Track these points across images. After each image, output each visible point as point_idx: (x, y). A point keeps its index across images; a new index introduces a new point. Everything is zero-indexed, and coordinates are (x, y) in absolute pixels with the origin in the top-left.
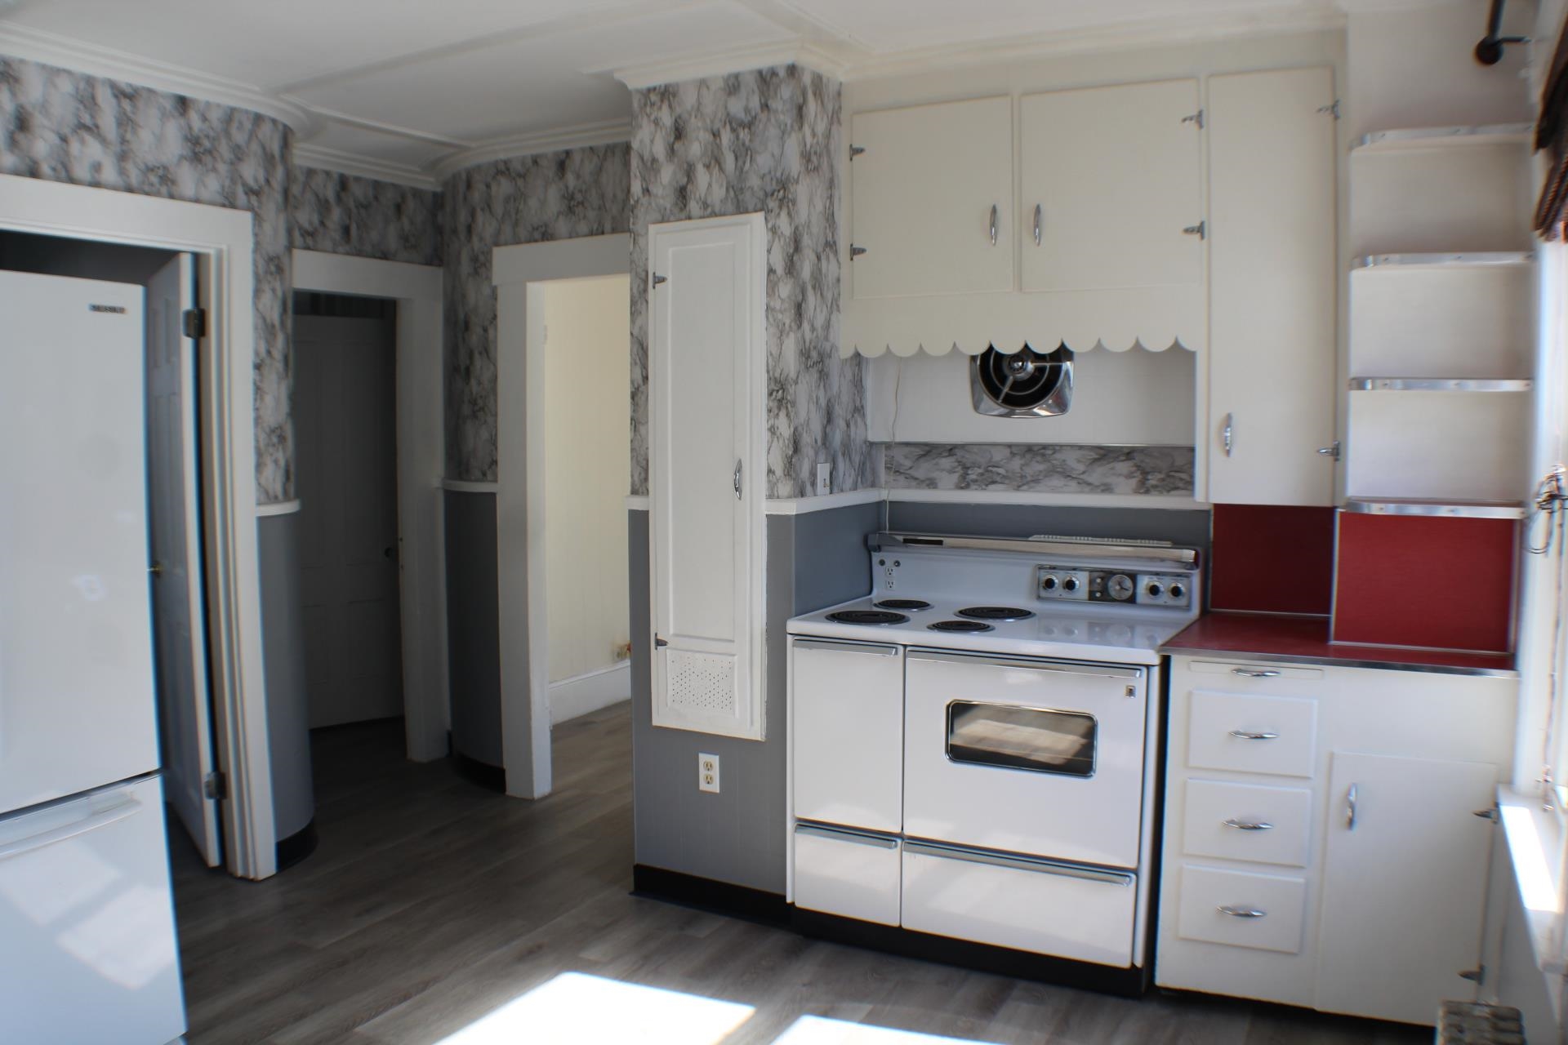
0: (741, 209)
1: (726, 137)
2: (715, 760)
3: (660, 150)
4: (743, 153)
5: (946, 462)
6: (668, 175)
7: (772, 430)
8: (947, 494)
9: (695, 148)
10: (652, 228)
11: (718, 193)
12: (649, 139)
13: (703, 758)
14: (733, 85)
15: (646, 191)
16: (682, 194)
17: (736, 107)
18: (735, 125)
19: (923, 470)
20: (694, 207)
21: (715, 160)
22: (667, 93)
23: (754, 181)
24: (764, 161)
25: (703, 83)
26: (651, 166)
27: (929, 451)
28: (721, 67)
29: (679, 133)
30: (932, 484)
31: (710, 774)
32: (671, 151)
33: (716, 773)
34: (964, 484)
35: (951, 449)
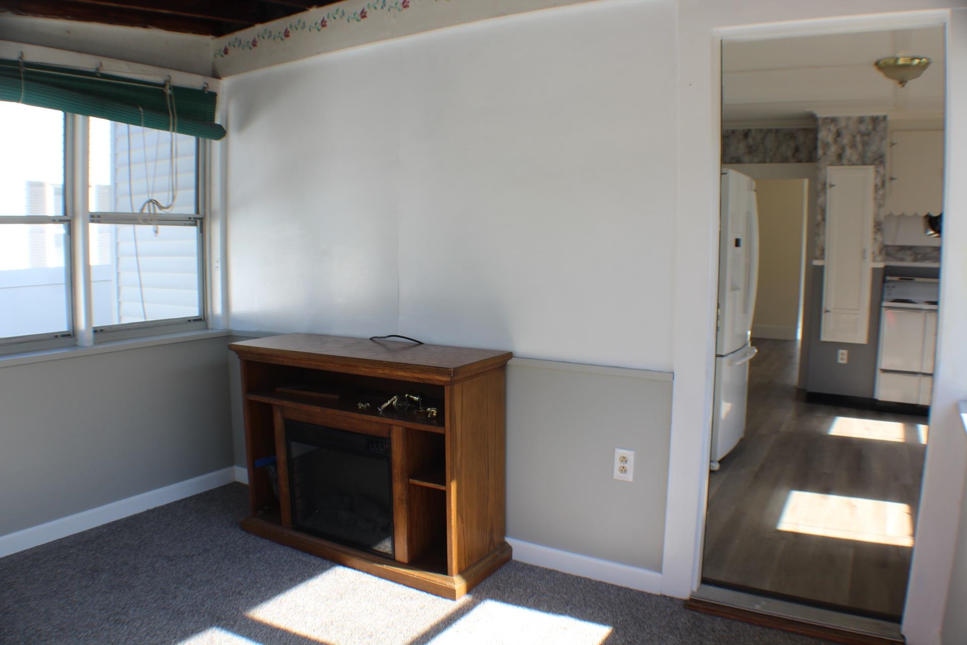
0: (864, 163)
1: (858, 138)
2: (845, 352)
3: (830, 139)
4: (865, 144)
5: (909, 252)
6: (833, 149)
7: (875, 239)
8: (908, 264)
9: (846, 140)
10: (829, 168)
11: (855, 157)
12: (825, 135)
13: (841, 351)
14: (861, 120)
15: (824, 154)
16: (840, 157)
17: (863, 128)
18: (863, 135)
19: (899, 255)
20: (845, 161)
21: (853, 146)
22: (833, 120)
23: (869, 154)
24: (873, 148)
25: (848, 118)
26: (826, 145)
27: (903, 248)
28: (856, 113)
29: (838, 134)
30: (902, 260)
31: (843, 357)
32: (835, 141)
33: (845, 357)
34: (915, 260)
35: (910, 248)
